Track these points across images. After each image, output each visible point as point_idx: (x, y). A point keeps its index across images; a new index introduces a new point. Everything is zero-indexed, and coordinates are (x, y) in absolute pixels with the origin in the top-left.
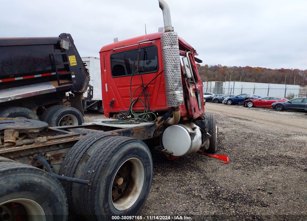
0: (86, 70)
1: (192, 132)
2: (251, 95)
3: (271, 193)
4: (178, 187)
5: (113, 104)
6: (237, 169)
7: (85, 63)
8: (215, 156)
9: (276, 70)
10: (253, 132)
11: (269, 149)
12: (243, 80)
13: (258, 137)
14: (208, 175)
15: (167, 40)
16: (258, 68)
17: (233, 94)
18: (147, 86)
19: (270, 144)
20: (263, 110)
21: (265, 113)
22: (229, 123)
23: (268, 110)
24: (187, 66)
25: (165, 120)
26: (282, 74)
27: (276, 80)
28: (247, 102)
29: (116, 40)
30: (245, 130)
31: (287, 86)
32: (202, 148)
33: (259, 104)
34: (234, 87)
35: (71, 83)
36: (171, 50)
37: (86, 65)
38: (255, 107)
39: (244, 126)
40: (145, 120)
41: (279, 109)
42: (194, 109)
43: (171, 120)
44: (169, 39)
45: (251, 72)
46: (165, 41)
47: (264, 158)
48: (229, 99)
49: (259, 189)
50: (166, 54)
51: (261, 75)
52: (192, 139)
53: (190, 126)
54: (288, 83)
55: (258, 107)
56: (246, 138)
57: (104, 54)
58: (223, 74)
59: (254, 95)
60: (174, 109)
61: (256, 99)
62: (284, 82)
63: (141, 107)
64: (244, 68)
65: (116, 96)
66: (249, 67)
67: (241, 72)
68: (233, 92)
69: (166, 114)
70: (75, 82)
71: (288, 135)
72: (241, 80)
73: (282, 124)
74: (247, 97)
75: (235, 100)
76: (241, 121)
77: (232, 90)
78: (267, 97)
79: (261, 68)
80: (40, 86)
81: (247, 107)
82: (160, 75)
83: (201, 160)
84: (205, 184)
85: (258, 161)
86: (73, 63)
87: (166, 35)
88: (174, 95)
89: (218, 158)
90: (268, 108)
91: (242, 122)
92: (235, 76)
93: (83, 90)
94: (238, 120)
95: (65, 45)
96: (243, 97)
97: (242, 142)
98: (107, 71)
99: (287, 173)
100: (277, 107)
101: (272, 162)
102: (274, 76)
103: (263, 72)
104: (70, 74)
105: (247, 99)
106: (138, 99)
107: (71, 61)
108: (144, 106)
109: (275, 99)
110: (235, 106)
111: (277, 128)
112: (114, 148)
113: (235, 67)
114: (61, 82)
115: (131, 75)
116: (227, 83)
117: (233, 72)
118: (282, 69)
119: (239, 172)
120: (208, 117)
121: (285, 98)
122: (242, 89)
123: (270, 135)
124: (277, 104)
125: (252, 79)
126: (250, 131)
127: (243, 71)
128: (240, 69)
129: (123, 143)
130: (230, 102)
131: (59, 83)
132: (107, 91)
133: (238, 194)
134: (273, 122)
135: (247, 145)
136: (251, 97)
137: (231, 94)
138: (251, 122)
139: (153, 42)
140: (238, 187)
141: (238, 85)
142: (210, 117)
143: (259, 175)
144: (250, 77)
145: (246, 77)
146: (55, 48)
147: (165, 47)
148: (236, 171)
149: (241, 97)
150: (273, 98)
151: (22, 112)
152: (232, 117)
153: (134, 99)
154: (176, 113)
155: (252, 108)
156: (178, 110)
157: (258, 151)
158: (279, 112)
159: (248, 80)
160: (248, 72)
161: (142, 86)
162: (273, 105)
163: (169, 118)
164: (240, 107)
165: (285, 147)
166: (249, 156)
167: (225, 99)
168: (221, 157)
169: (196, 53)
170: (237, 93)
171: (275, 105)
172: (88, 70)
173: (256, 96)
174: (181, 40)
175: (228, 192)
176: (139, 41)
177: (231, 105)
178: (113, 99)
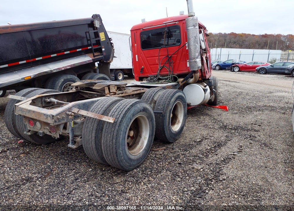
0: (111, 43)
1: (205, 88)
2: (237, 61)
3: (260, 125)
4: (197, 124)
5: (143, 70)
6: (235, 114)
7: (111, 38)
8: (217, 107)
9: (259, 35)
10: (242, 91)
11: (256, 102)
12: (228, 47)
13: (247, 94)
14: (215, 117)
15: (191, 23)
16: (242, 34)
17: (220, 60)
18: (171, 56)
19: (257, 98)
20: (248, 74)
21: (250, 77)
22: (221, 85)
23: (252, 73)
24: (202, 40)
25: (186, 80)
26: (265, 39)
27: (259, 45)
28: (234, 67)
29: (143, 20)
30: (235, 90)
31: (271, 51)
32: (210, 100)
33: (245, 69)
34: (221, 54)
35: (102, 55)
36: (194, 29)
37: (112, 40)
38: (240, 71)
39: (234, 87)
40: (170, 81)
41: (262, 72)
42: (206, 72)
43: (191, 80)
44: (192, 22)
45: (235, 38)
46: (190, 23)
47: (253, 107)
48: (218, 65)
49: (252, 124)
50: (190, 32)
51: (245, 41)
52: (205, 93)
53: (203, 85)
54: (270, 48)
55: (243, 71)
56: (237, 95)
57: (135, 32)
58: (209, 41)
59: (240, 61)
60: (195, 72)
61: (242, 64)
62: (267, 47)
63: (166, 72)
64: (229, 34)
65: (145, 64)
66: (233, 33)
67: (226, 38)
68: (220, 58)
69: (188, 76)
70: (104, 54)
71: (271, 92)
72: (226, 46)
73: (265, 84)
74: (234, 62)
75: (223, 65)
76: (231, 83)
77: (219, 56)
78: (252, 62)
79: (245, 34)
80: (81, 58)
81: (234, 71)
82: (182, 48)
83: (208, 110)
84: (215, 122)
85: (249, 109)
86: (103, 39)
87: (190, 19)
88: (196, 62)
89: (220, 108)
90: (252, 72)
91: (233, 84)
92: (220, 42)
93: (110, 60)
94: (228, 83)
95: (97, 24)
96: (230, 62)
97: (235, 98)
98: (137, 45)
99: (270, 115)
100: (260, 70)
101: (259, 109)
102: (257, 42)
103: (247, 38)
104: (101, 47)
105: (233, 64)
106: (163, 66)
107: (101, 37)
108: (169, 71)
109: (259, 64)
110: (223, 71)
111: (262, 88)
112: (171, 95)
113: (220, 33)
114: (96, 54)
115: (159, 48)
116: (214, 49)
117: (218, 39)
118: (266, 34)
119: (237, 115)
120: (212, 78)
121: (268, 62)
122: (229, 55)
123: (256, 92)
124: (261, 68)
125: (236, 45)
126: (240, 90)
127: (228, 37)
128: (225, 35)
129: (175, 92)
130: (217, 68)
131: (94, 55)
132: (137, 60)
133: (239, 126)
134: (258, 83)
135: (239, 100)
136: (237, 62)
137: (218, 60)
138: (239, 83)
139: (177, 23)
140: (238, 123)
141: (225, 51)
142: (213, 78)
143: (251, 117)
144: (235, 43)
145: (230, 43)
146: (88, 27)
147: (190, 28)
148: (235, 115)
149: (228, 63)
150: (257, 63)
151: (72, 78)
152: (222, 80)
153: (161, 66)
154: (196, 74)
155: (238, 72)
156: (198, 73)
157: (248, 103)
158: (262, 75)
159: (232, 46)
160: (232, 39)
161: (168, 56)
162: (257, 69)
163: (189, 79)
164: (228, 71)
165: (269, 100)
166: (242, 106)
167: (213, 65)
168: (222, 107)
169: (206, 29)
170: (223, 60)
171: (259, 69)
172: (113, 44)
173: (241, 61)
174: (200, 23)
175: (232, 125)
176: (164, 22)
177: (219, 70)
178: (143, 67)
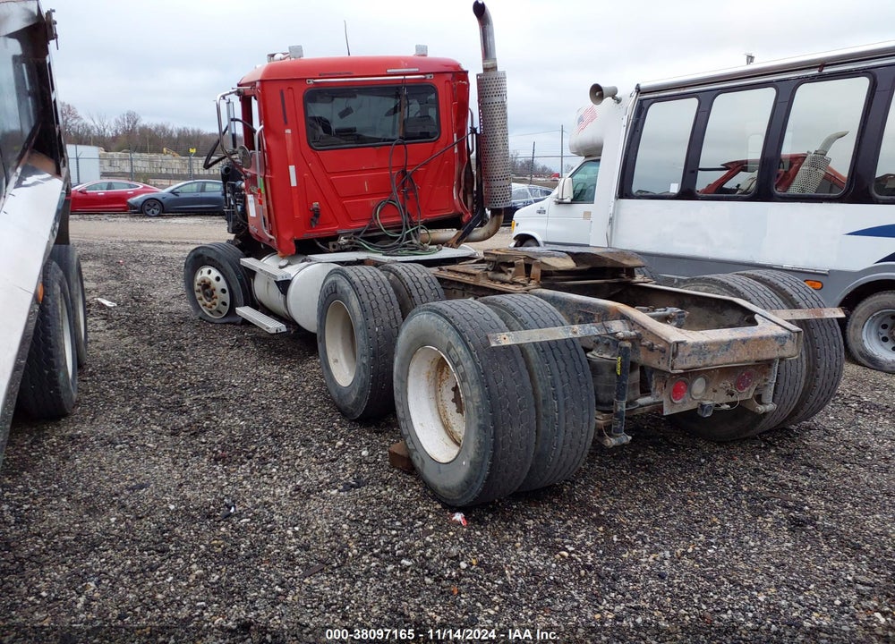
33: (83, 205)
41: (153, 213)
43: (480, 233)
50: (499, 111)
57: (283, 86)
60: (499, 212)
65: (324, 197)
98: (294, 131)
100: (146, 207)
106: (389, 200)
132: (294, 183)
139: (428, 76)
147: (498, 100)
154: (501, 217)
161: (403, 171)
162: (134, 202)
171: (140, 203)
178: (316, 204)
